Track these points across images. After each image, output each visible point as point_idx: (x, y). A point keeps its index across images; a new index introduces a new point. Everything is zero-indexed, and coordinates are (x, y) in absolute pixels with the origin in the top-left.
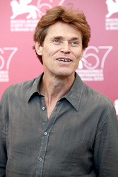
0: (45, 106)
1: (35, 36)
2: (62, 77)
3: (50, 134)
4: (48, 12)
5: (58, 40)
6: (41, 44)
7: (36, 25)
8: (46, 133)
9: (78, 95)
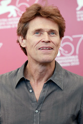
0: (32, 89)
1: (18, 31)
2: (45, 64)
3: (41, 111)
4: (28, 10)
5: (39, 32)
6: (24, 37)
7: (18, 22)
8: (37, 111)
9: (61, 77)
